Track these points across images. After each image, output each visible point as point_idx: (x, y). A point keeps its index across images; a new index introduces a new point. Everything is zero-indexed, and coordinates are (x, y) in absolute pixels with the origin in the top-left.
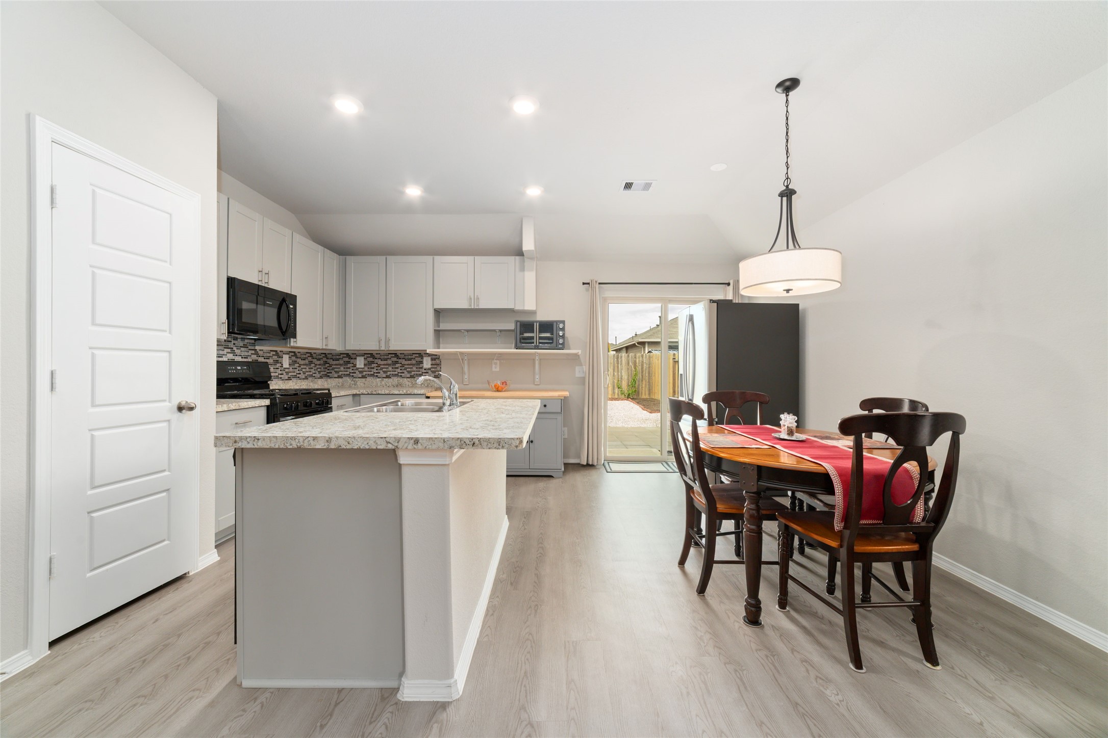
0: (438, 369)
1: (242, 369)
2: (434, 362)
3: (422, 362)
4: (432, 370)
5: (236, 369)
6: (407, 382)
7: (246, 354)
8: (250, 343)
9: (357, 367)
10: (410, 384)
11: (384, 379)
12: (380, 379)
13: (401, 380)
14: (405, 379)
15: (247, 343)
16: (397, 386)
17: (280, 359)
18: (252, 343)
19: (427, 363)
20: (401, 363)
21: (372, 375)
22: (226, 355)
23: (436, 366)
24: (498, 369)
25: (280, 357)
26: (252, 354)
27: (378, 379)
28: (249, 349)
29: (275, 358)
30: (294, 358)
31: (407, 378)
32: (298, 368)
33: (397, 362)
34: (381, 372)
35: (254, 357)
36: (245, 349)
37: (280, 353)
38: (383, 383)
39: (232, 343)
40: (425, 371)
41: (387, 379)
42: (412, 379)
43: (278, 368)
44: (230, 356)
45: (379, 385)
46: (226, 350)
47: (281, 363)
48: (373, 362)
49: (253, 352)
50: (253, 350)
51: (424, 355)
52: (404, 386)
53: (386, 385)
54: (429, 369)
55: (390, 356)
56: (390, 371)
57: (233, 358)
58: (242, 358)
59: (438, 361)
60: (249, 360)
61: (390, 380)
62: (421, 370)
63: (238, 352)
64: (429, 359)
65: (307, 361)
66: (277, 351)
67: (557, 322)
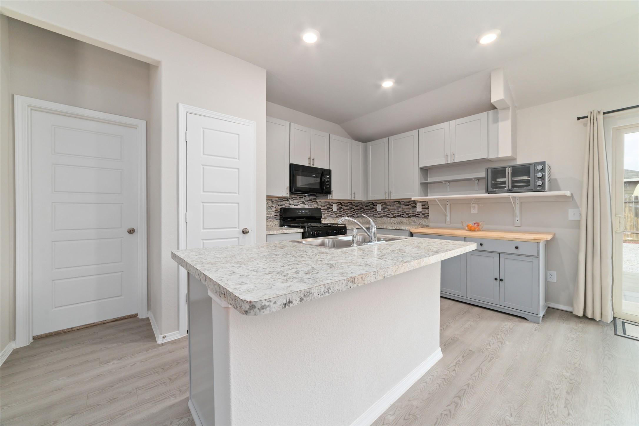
0: (427, 212)
1: (305, 212)
2: (424, 206)
3: (415, 207)
4: (422, 212)
5: (302, 212)
6: (406, 221)
7: (311, 204)
8: (313, 198)
9: (377, 210)
10: (407, 222)
11: (392, 218)
12: (390, 218)
13: (402, 219)
14: (405, 219)
15: (312, 198)
16: (400, 223)
17: (331, 207)
18: (315, 198)
19: (419, 208)
20: (402, 208)
21: (385, 216)
22: (300, 205)
23: (425, 210)
24: (476, 212)
25: (331, 205)
26: (314, 204)
27: (388, 219)
28: (313, 202)
29: (328, 206)
30: (340, 206)
31: (406, 218)
32: (343, 212)
33: (400, 207)
34: (390, 213)
35: (316, 206)
36: (311, 201)
37: (331, 203)
38: (391, 221)
39: (303, 198)
40: (418, 213)
41: (394, 218)
42: (409, 219)
43: (330, 212)
44: (302, 205)
45: (389, 222)
46: (300, 202)
47: (332, 209)
48: (386, 208)
49: (315, 203)
50: (315, 202)
51: (417, 202)
52: (404, 223)
53: (393, 222)
54: (421, 212)
55: (396, 203)
56: (396, 213)
57: (304, 206)
58: (309, 206)
59: (426, 206)
60: (313, 207)
61: (396, 219)
62: (415, 212)
63: (306, 203)
64: (421, 204)
65: (349, 208)
66: (329, 202)
67: (535, 164)
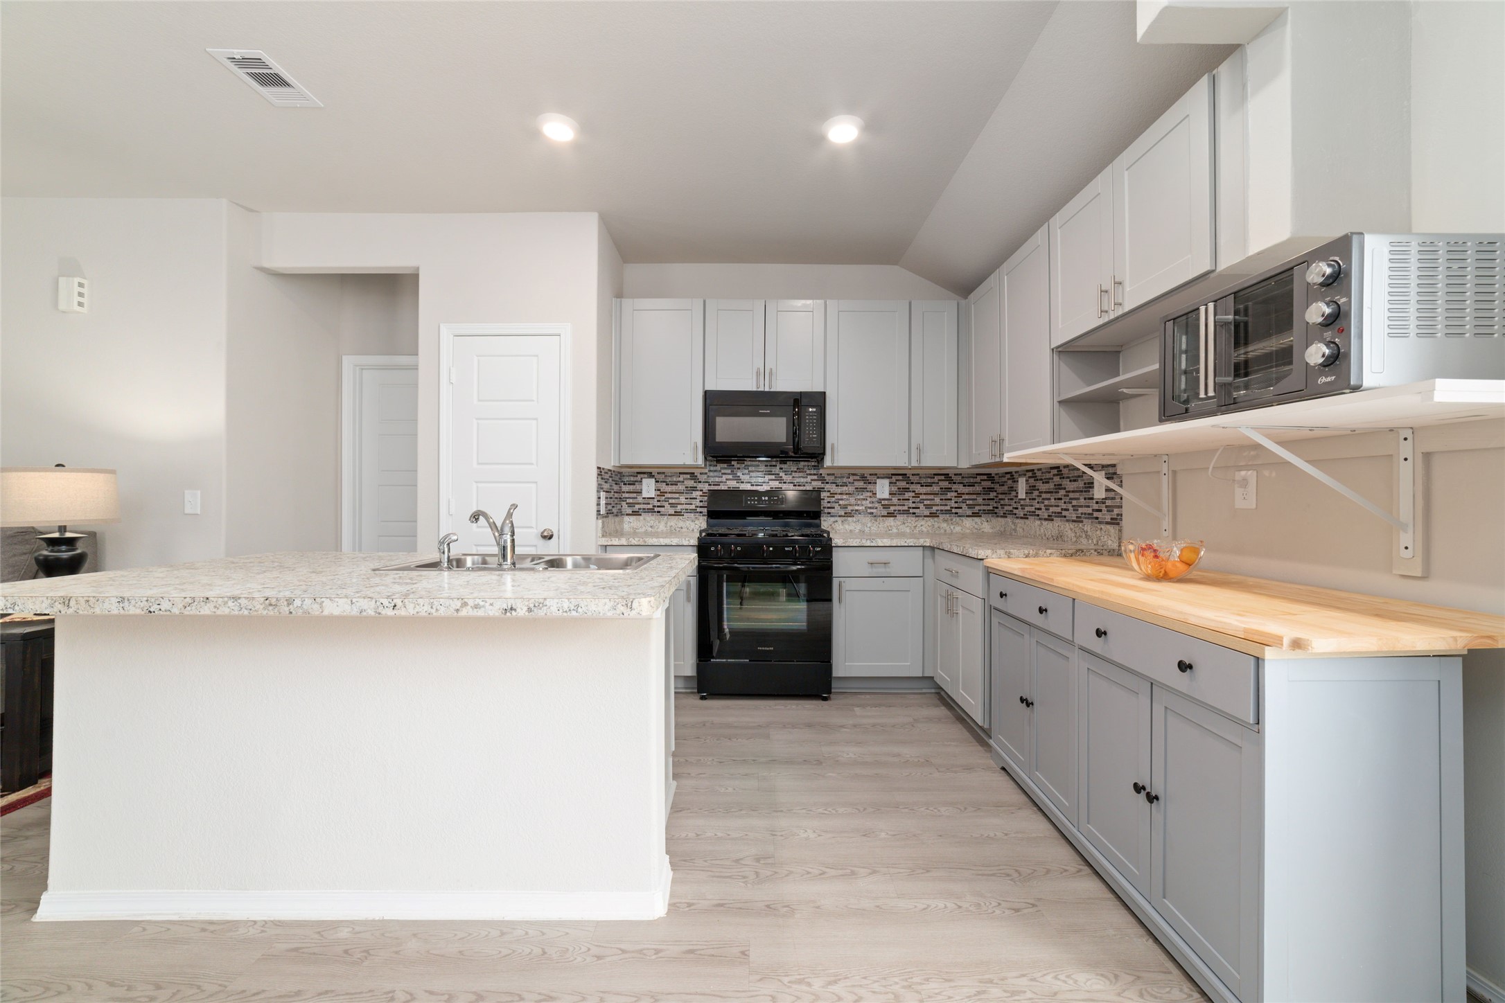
0: (1118, 500)
1: (769, 500)
3: (1092, 485)
5: (760, 500)
15: (805, 466)
19: (1099, 486)
23: (1113, 494)
24: (1251, 503)
39: (778, 467)
40: (1097, 507)
46: (768, 477)
54: (1103, 501)
58: (794, 485)
60: (809, 487)
62: (1091, 502)
